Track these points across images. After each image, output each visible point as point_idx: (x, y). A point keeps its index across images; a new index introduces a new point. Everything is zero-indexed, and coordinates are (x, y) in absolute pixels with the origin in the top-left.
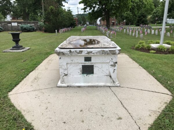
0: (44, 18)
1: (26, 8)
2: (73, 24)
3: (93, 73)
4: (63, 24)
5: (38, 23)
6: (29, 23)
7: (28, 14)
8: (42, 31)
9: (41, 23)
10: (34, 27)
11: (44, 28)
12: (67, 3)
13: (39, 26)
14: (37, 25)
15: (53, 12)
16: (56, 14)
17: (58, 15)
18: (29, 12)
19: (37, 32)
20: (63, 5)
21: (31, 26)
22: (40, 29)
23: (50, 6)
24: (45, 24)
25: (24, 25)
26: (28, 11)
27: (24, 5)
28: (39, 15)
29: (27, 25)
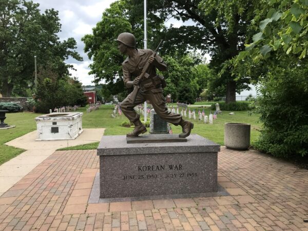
0: (36, 94)
1: (9, 77)
2: (83, 101)
3: (58, 132)
4: (62, 102)
5: (27, 100)
6: (13, 100)
7: (11, 86)
8: (32, 111)
9: (30, 100)
10: (20, 106)
11: (34, 107)
12: (76, 70)
13: (28, 105)
14: (24, 103)
15: (49, 86)
16: (52, 88)
17: (57, 89)
18: (13, 84)
19: (24, 112)
20: (70, 73)
21: (15, 105)
22: (29, 108)
23: (45, 77)
24: (36, 101)
25: (4, 103)
26: (12, 82)
27: (5, 72)
28: (29, 85)
29: (9, 103)
